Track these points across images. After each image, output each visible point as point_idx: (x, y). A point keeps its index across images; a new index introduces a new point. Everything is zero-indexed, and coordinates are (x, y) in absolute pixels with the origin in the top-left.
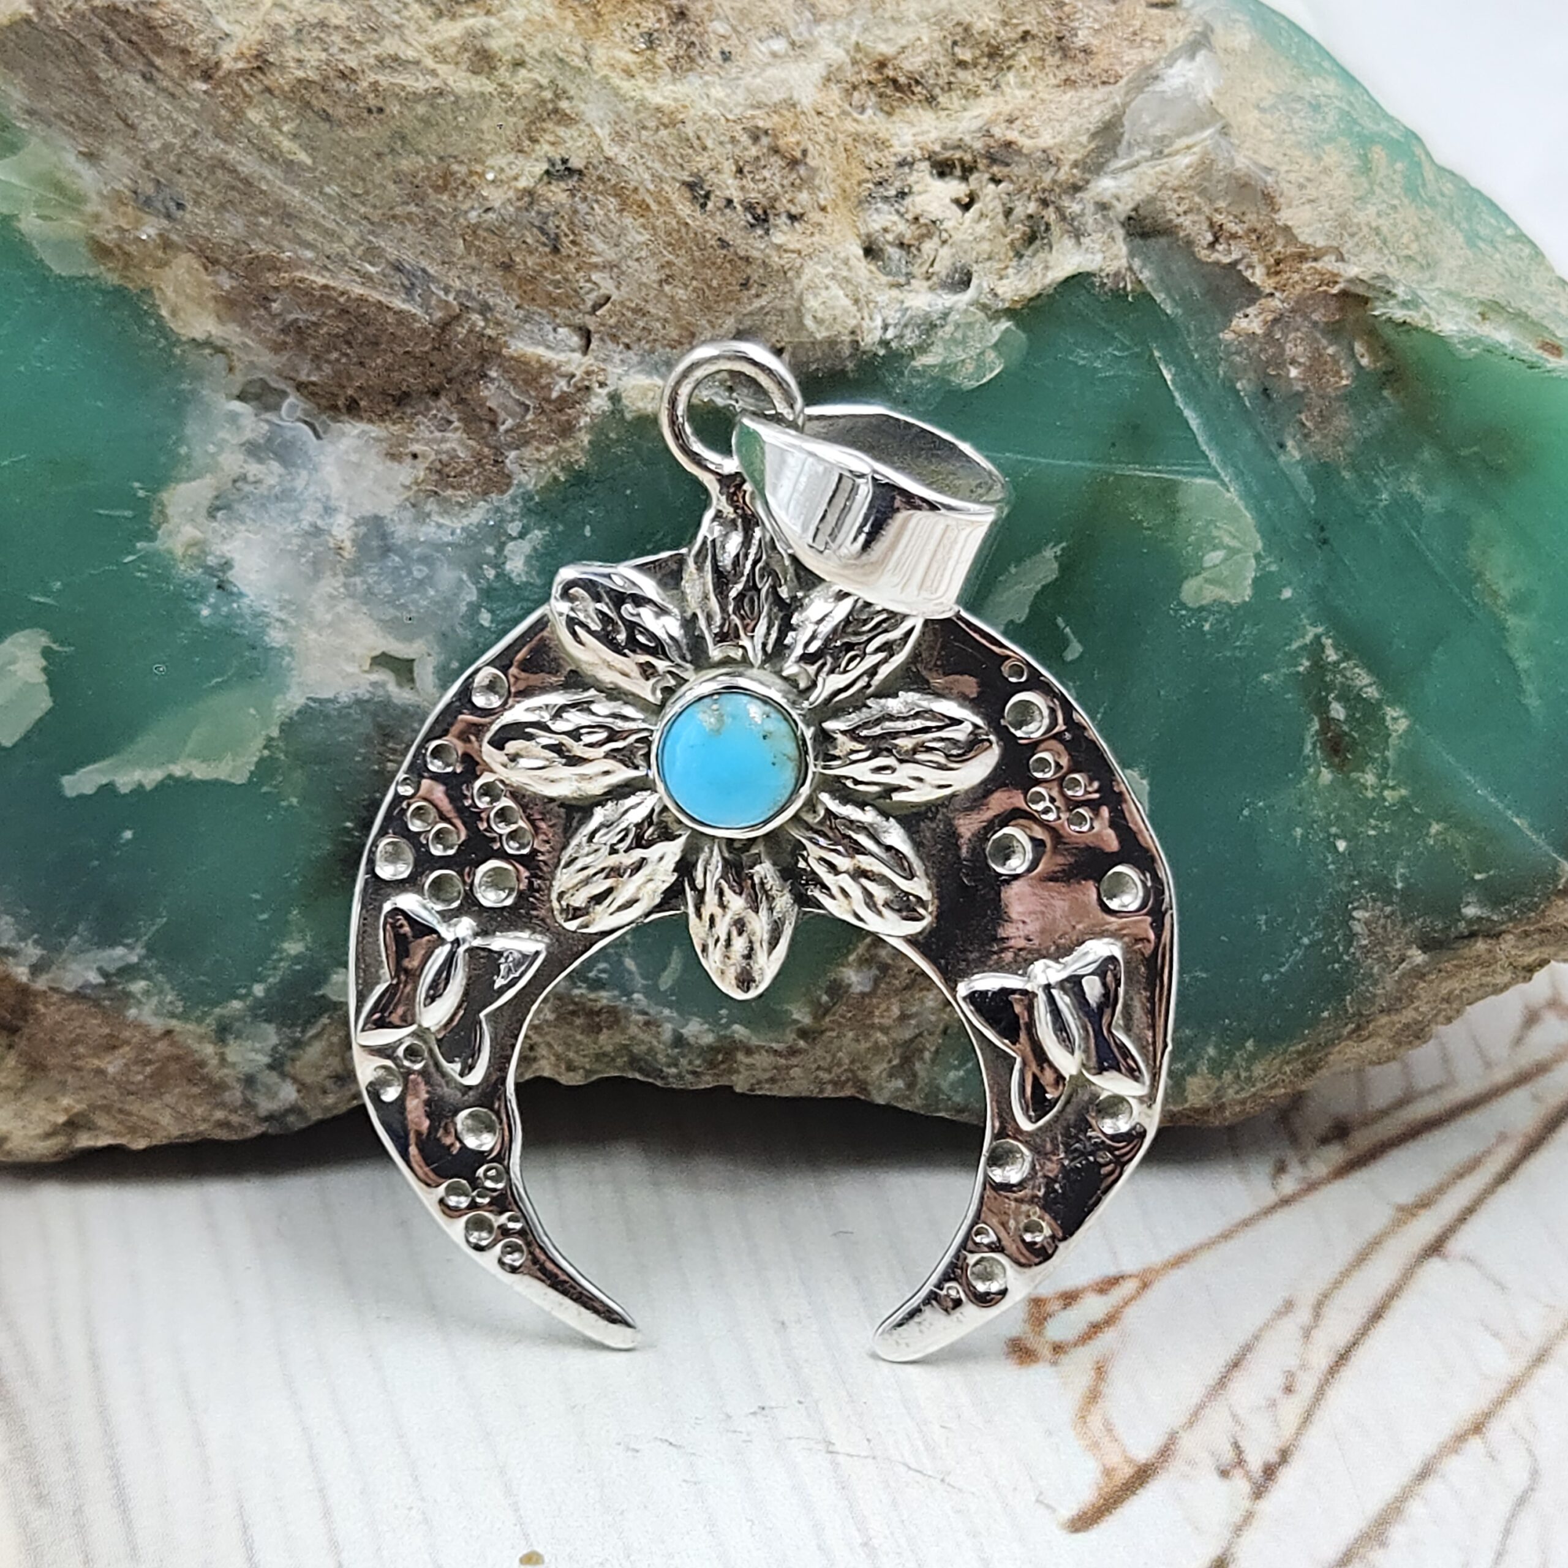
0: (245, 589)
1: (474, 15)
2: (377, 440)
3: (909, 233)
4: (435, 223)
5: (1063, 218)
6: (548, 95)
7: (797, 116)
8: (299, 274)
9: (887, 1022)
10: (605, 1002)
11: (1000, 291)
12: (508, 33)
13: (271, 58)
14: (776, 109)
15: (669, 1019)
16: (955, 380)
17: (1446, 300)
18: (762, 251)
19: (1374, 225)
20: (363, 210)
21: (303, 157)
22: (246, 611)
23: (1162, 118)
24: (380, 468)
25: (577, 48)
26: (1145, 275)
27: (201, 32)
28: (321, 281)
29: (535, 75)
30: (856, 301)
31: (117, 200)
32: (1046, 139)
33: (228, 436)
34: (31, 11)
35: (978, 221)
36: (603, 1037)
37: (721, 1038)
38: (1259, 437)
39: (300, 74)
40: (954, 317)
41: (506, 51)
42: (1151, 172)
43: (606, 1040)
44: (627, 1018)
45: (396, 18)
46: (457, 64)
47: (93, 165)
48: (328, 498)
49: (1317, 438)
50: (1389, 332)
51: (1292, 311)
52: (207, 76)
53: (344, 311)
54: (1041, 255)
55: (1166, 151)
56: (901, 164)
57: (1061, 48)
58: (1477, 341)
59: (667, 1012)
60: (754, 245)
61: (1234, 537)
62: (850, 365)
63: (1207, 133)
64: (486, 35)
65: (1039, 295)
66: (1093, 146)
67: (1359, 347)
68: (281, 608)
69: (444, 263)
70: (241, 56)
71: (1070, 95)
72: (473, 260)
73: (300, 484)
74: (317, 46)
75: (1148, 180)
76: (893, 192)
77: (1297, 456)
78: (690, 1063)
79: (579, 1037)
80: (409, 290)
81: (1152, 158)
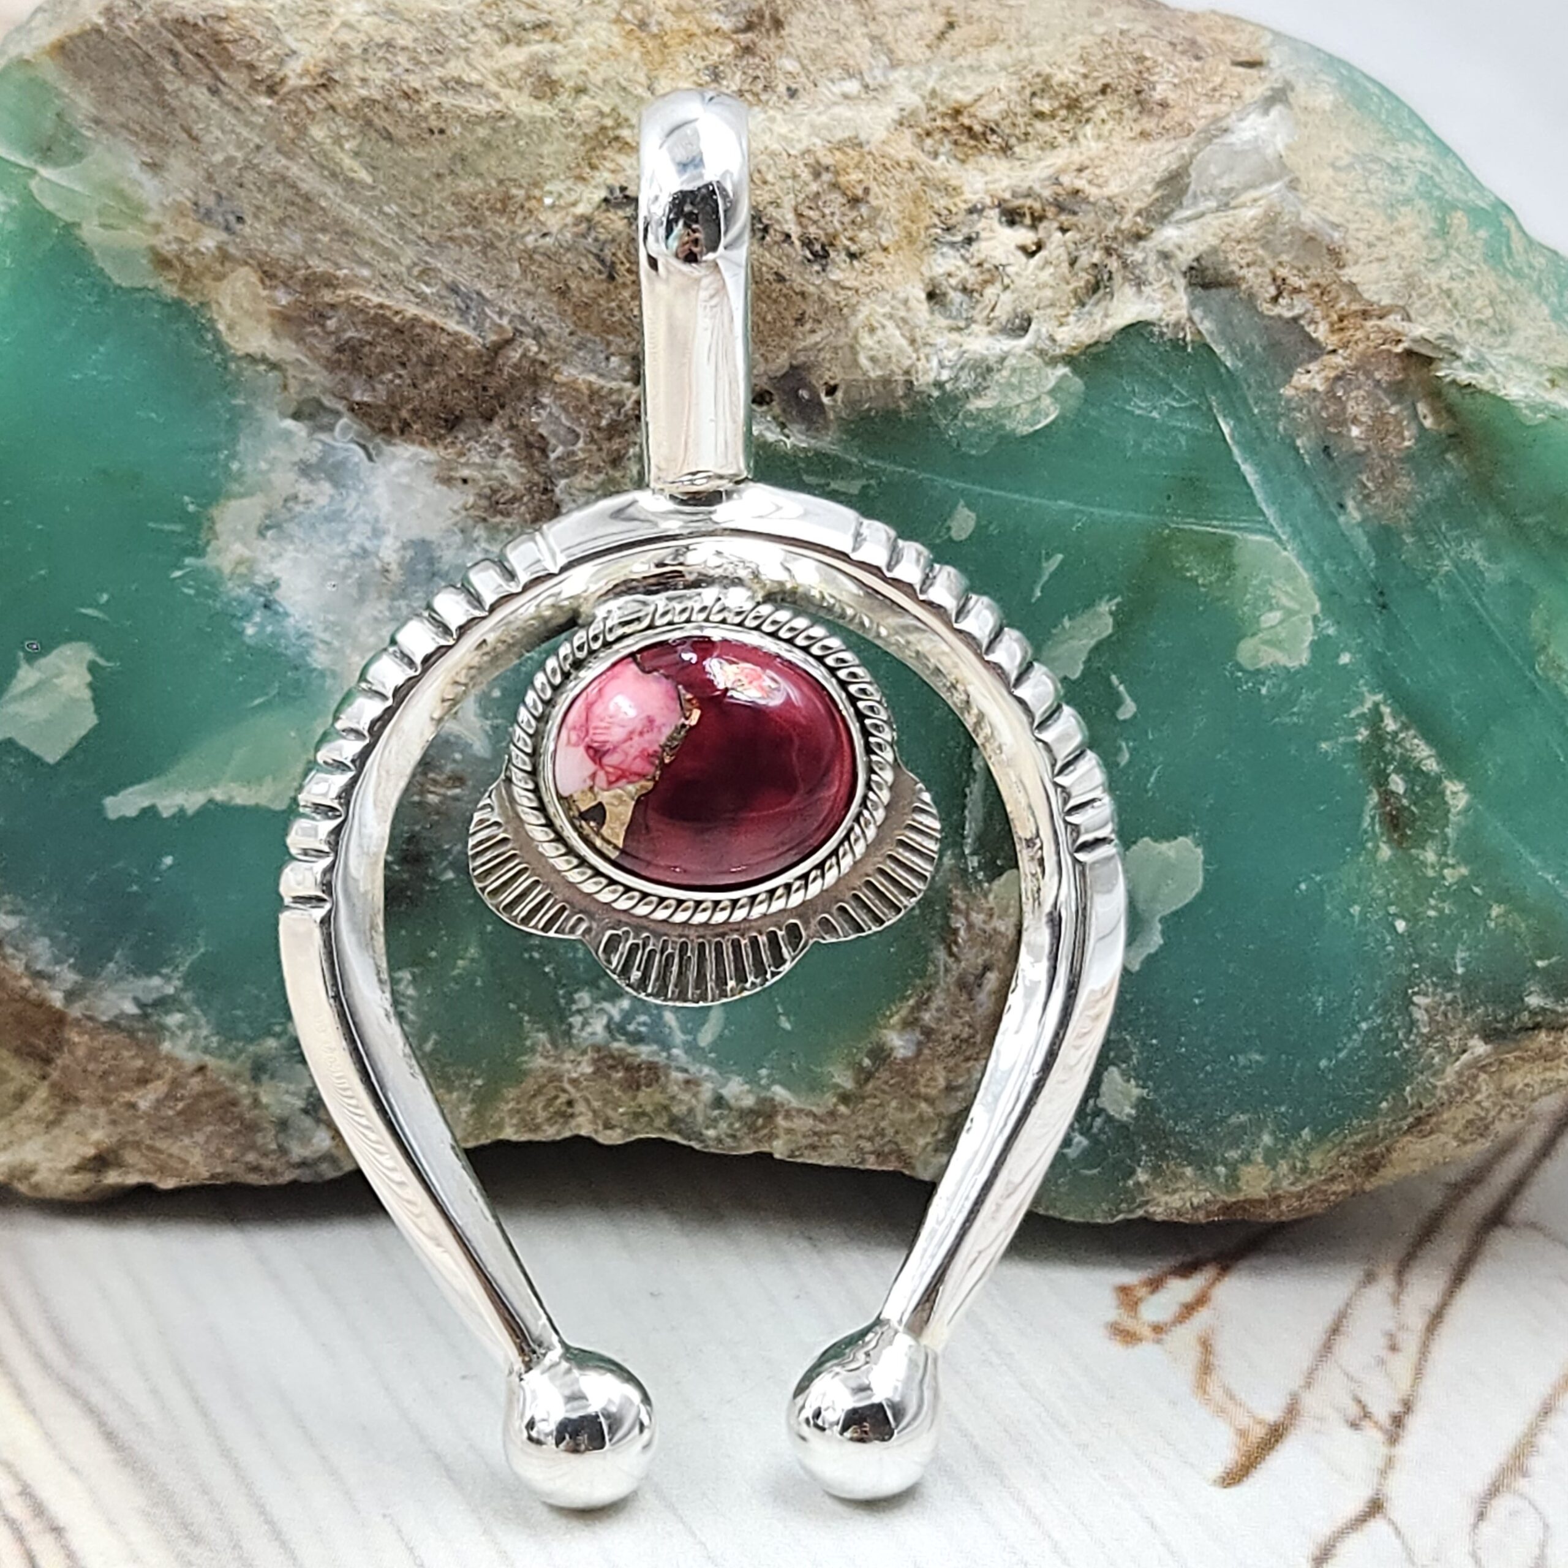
0: (291, 610)
1: (540, 42)
2: (428, 463)
3: (972, 277)
4: (492, 246)
5: (1125, 265)
6: (609, 122)
7: (862, 156)
8: (354, 292)
9: (933, 1092)
10: (643, 1057)
11: (1058, 337)
12: (571, 59)
13: (336, 76)
14: (840, 147)
15: (708, 1077)
16: (1009, 425)
17: (1514, 364)
18: (818, 287)
19: (1445, 286)
20: (420, 230)
21: (364, 176)
22: (292, 633)
23: (1231, 169)
24: (429, 491)
25: (641, 77)
26: (1206, 326)
27: (268, 48)
28: (377, 300)
29: (597, 102)
30: (913, 342)
31: (179, 211)
32: (1113, 188)
33: (279, 454)
34: (101, 21)
35: (1042, 268)
36: (643, 1096)
37: (762, 1101)
38: (1318, 495)
39: (364, 92)
40: (1011, 361)
41: (569, 77)
42: (1215, 223)
43: (646, 1097)
44: (667, 1076)
45: (462, 42)
46: (520, 89)
47: (156, 175)
48: (377, 520)
49: (1377, 499)
50: (1453, 394)
51: (1356, 368)
52: (271, 91)
53: (399, 330)
54: (1103, 304)
55: (1233, 203)
56: (971, 211)
57: (1141, 103)
58: (1545, 407)
59: (706, 1070)
60: (809, 280)
61: (1292, 598)
62: (903, 405)
63: (1274, 187)
64: (553, 61)
65: (1097, 343)
66: (1157, 194)
67: (1422, 408)
68: (326, 629)
69: (499, 286)
70: (306, 72)
71: (1143, 148)
72: (528, 285)
73: (350, 505)
74: (382, 66)
75: (1211, 231)
76: (959, 238)
77: (1357, 516)
78: (731, 1125)
79: (617, 1093)
80: (464, 312)
81: (1217, 210)
